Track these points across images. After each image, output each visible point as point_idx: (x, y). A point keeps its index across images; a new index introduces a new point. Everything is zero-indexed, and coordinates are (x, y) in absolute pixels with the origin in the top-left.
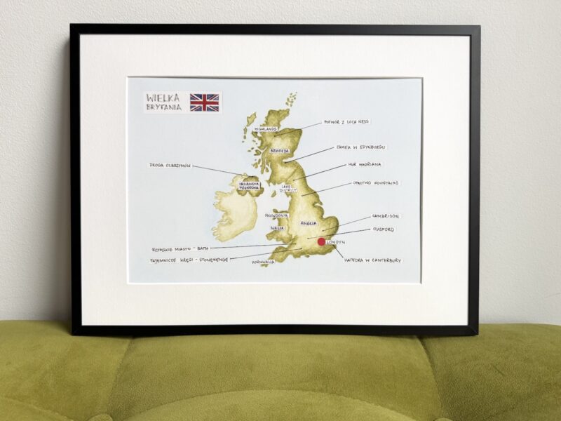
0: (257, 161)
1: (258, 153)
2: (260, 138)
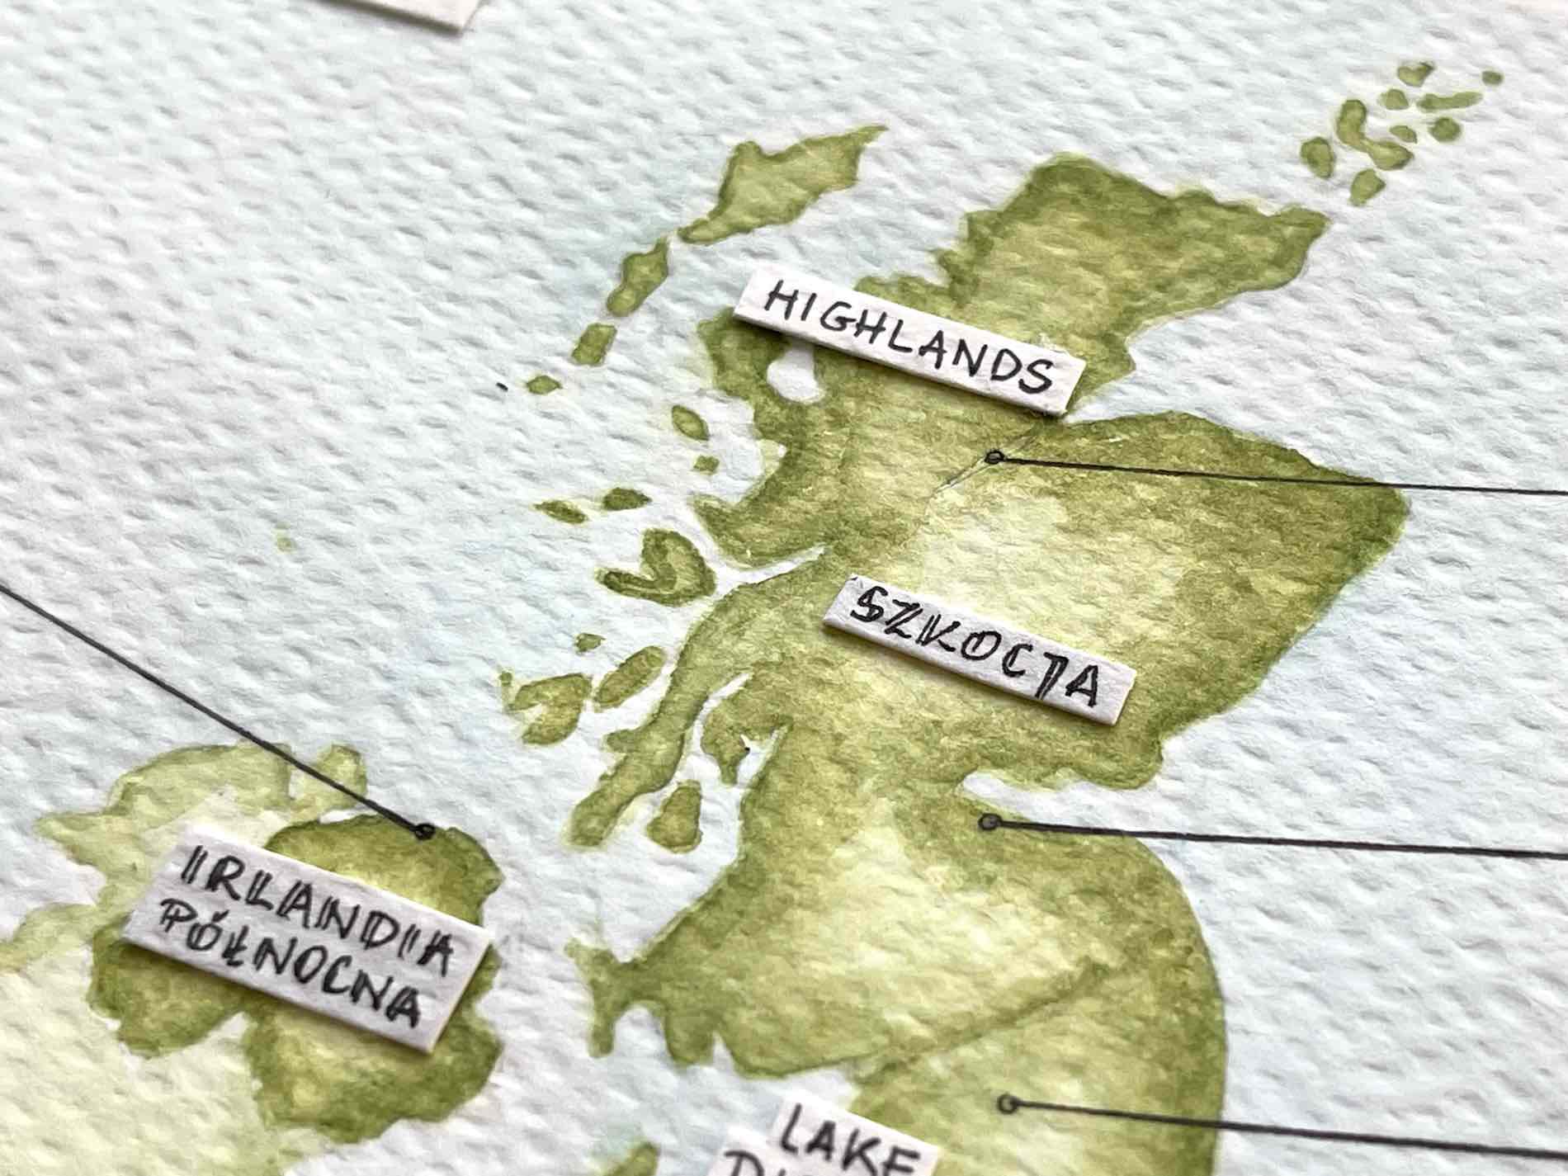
0: (598, 668)
1: (660, 576)
2: (784, 424)
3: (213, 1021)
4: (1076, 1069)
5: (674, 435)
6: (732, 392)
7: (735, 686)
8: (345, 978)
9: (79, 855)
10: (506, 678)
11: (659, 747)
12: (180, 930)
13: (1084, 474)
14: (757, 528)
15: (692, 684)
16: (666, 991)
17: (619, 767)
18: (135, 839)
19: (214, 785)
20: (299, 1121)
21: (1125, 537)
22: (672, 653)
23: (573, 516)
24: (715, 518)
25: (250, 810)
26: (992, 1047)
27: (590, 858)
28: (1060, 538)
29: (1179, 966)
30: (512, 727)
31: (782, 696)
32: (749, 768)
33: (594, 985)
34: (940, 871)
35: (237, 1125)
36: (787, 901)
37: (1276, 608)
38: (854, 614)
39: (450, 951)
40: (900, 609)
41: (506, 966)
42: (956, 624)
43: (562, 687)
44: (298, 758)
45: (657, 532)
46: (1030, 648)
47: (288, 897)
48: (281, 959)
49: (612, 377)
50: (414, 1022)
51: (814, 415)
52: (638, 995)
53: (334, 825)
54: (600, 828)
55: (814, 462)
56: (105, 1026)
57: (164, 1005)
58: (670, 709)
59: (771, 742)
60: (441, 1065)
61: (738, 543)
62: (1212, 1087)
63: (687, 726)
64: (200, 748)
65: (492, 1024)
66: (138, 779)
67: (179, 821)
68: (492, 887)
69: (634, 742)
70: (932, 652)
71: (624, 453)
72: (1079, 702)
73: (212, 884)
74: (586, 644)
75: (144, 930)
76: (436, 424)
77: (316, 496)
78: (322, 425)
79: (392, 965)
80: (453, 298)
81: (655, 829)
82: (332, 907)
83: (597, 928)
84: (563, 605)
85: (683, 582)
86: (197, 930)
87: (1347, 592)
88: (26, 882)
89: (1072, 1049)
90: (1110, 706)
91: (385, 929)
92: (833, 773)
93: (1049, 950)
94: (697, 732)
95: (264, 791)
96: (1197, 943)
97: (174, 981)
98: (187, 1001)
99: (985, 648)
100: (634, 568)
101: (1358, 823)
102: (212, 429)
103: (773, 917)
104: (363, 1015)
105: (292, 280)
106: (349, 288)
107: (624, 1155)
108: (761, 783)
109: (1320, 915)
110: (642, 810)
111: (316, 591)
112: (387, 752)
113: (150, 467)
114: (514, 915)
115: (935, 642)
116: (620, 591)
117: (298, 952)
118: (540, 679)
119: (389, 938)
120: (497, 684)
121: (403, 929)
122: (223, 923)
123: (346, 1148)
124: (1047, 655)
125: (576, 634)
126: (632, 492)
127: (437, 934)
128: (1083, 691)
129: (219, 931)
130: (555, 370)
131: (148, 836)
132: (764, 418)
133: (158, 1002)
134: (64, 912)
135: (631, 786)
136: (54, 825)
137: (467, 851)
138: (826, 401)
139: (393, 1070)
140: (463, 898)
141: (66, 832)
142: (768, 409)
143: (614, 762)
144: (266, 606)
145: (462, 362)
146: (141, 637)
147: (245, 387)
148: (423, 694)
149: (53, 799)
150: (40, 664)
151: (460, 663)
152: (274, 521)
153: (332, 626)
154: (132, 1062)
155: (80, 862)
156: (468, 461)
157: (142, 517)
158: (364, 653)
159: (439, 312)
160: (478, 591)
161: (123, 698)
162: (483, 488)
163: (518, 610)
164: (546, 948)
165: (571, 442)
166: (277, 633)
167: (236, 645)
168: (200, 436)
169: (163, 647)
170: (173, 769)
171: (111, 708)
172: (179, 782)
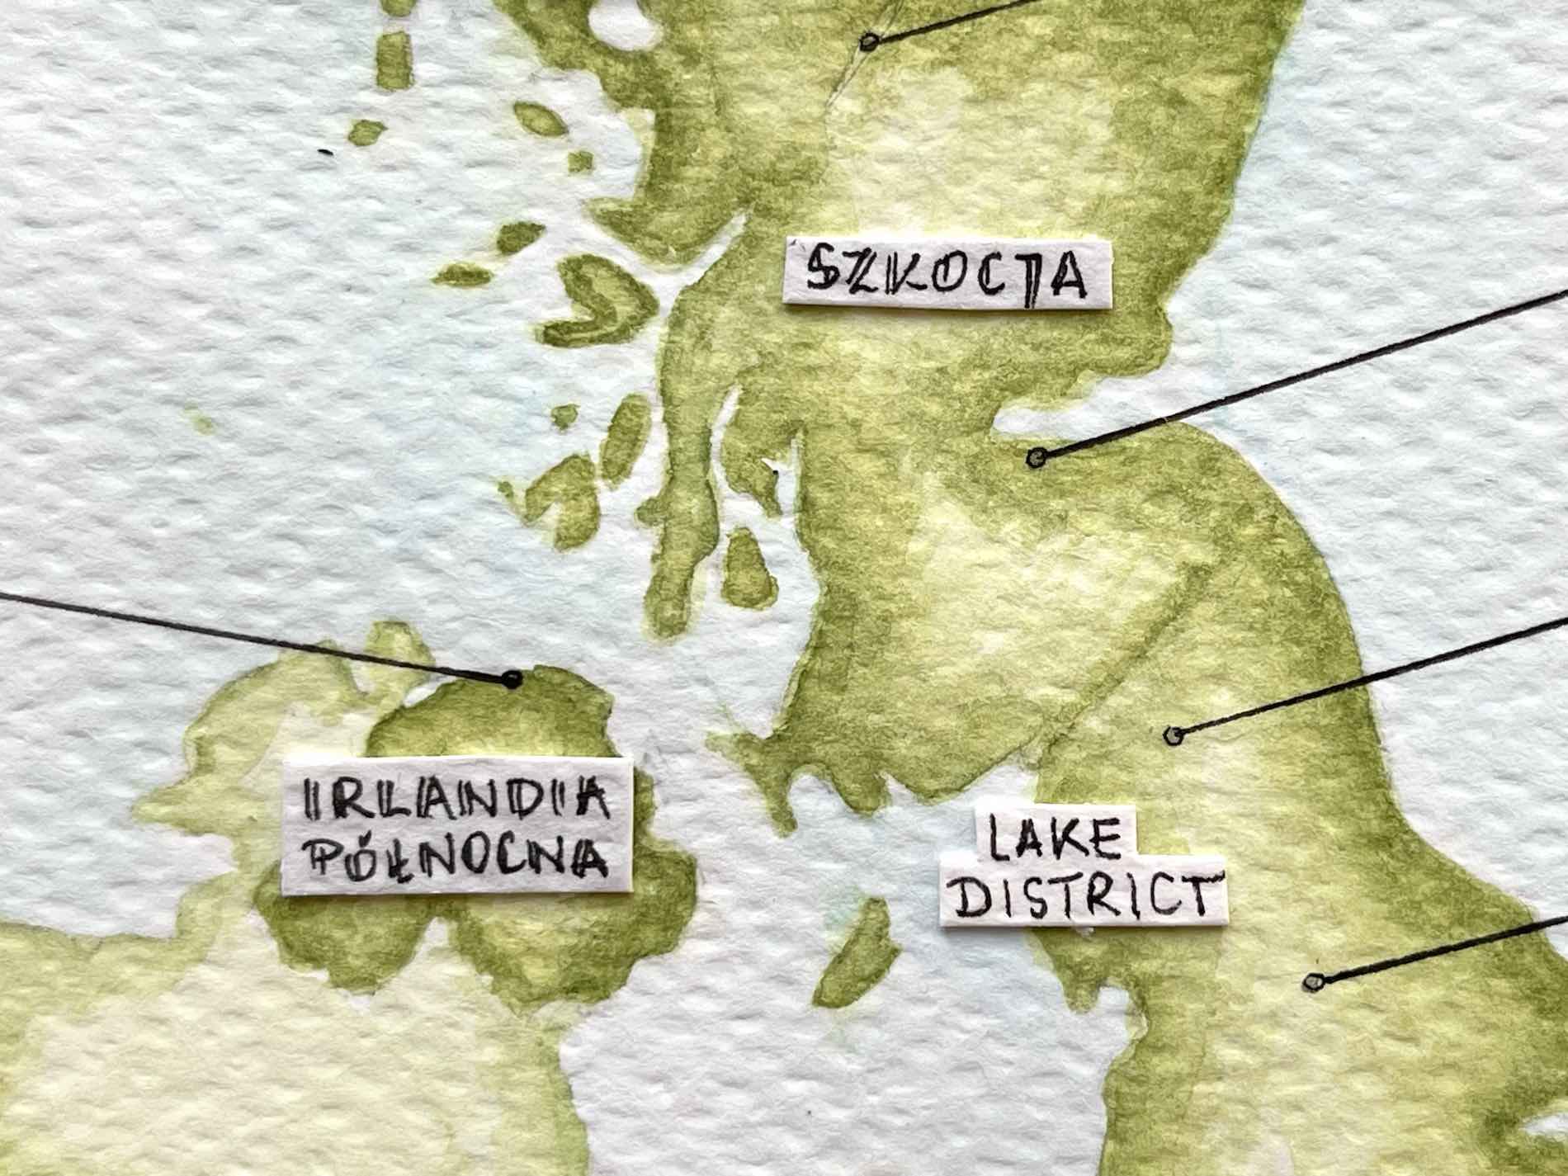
0: (590, 440)
1: (597, 311)
3: (414, 936)
4: (1219, 677)
5: (530, 140)
6: (565, 64)
7: (730, 407)
8: (517, 854)
9: (192, 828)
10: (505, 487)
11: (690, 504)
12: (336, 867)
13: (966, 27)
14: (668, 218)
15: (689, 421)
16: (819, 751)
17: (664, 541)
18: (236, 791)
19: (280, 707)
20: (545, 997)
21: (1038, 88)
22: (652, 395)
23: (476, 277)
24: (620, 223)
25: (331, 719)
26: (1136, 686)
27: (683, 647)
28: (974, 114)
29: (1271, 537)
30: (538, 540)
31: (781, 401)
32: (787, 491)
33: (749, 768)
34: (1013, 527)
35: (489, 1022)
36: (886, 618)
37: (1217, 114)
38: (811, 284)
39: (602, 791)
40: (853, 261)
41: (659, 782)
42: (916, 257)
43: (565, 476)
44: (347, 650)
45: (569, 261)
46: (998, 256)
47: (420, 796)
48: (447, 858)
49: (433, 94)
50: (604, 872)
51: (666, 59)
52: (797, 762)
53: (422, 705)
54: (677, 613)
55: (687, 118)
56: (313, 980)
57: (359, 939)
58: (681, 457)
59: (793, 454)
60: (646, 898)
61: (656, 243)
62: (1346, 647)
63: (706, 470)
64: (246, 675)
65: (674, 842)
66: (202, 731)
67: (269, 756)
68: (606, 711)
69: (666, 507)
70: (906, 297)
71: (490, 182)
72: (1069, 297)
73: (340, 812)
74: (563, 419)
75: (299, 878)
76: (280, 225)
77: (202, 359)
78: (165, 274)
79: (555, 825)
80: (218, 62)
81: (728, 592)
82: (466, 790)
83: (724, 713)
84: (520, 383)
85: (625, 308)
86: (351, 861)
87: (1280, 69)
88: (158, 874)
89: (1209, 660)
90: (1101, 292)
91: (528, 795)
92: (866, 466)
93: (1148, 570)
94: (718, 472)
95: (333, 695)
96: (1279, 510)
97: (354, 912)
98: (380, 928)
99: (955, 272)
100: (567, 312)
101: (1382, 326)
102: (55, 323)
103: (881, 639)
104: (550, 880)
105: (34, 108)
106: (100, 94)
107: (856, 918)
108: (806, 503)
109: (1377, 436)
110: (708, 578)
111: (266, 466)
112: (432, 612)
113: (17, 392)
114: (641, 730)
115: (904, 286)
116: (566, 344)
117: (458, 846)
118: (539, 475)
119: (538, 801)
120: (500, 498)
121: (547, 786)
122: (371, 846)
123: (601, 1005)
124: (1018, 257)
125: (548, 411)
126: (521, 225)
127: (581, 780)
128: (1069, 284)
129: (372, 853)
130: (369, 109)
131: (248, 782)
132: (614, 85)
133: (351, 937)
134: (210, 887)
135: (684, 556)
136: (149, 808)
137: (562, 684)
138: (668, 39)
139: (605, 918)
140: (583, 732)
141: (164, 810)
142: (611, 71)
143: (656, 540)
144: (226, 501)
145: (268, 138)
146: (118, 583)
147: (61, 260)
148: (433, 536)
149: (133, 783)
150: (36, 650)
151: (452, 490)
152: (177, 404)
153: (304, 498)
154: (358, 1003)
155: (196, 833)
156: (338, 256)
157: (44, 451)
158: (349, 515)
159: (212, 86)
160: (427, 402)
161: (139, 653)
162: (370, 282)
163: (479, 407)
164: (690, 751)
165: (430, 191)
166: (254, 526)
167: (219, 555)
168: (47, 335)
169: (148, 586)
170: (231, 707)
171: (133, 668)
172: (245, 717)
